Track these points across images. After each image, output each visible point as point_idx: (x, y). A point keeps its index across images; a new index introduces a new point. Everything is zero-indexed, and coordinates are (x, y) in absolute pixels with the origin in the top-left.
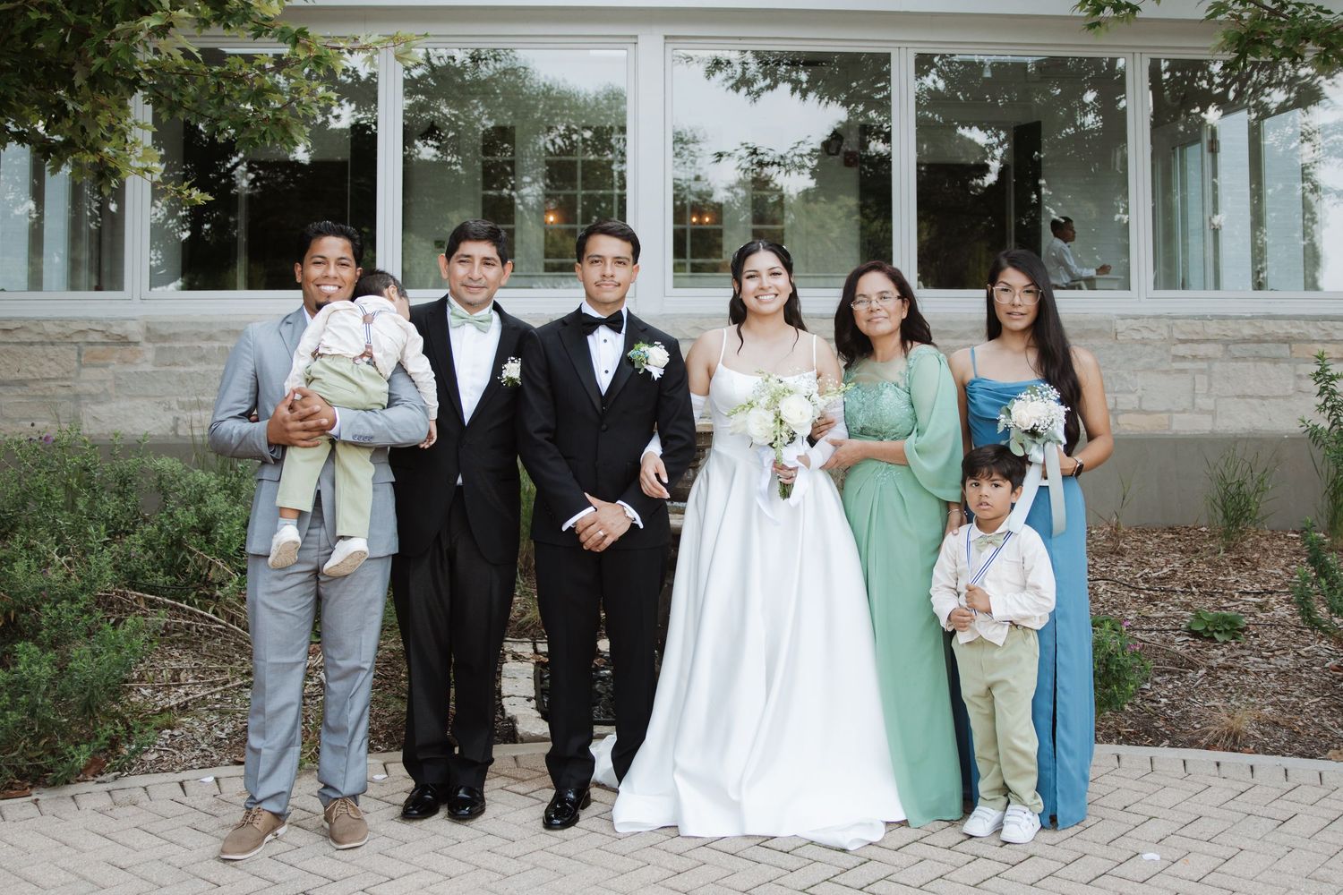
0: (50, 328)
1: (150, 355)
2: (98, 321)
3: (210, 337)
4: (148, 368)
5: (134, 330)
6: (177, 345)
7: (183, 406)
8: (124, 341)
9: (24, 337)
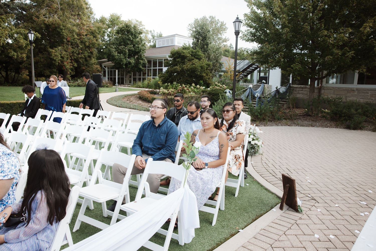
0: (344, 88)
1: (357, 92)
2: (350, 88)
3: (365, 90)
4: (356, 94)
5: (355, 89)
6: (360, 91)
7: (360, 99)
8: (353, 90)
9: (341, 89)
